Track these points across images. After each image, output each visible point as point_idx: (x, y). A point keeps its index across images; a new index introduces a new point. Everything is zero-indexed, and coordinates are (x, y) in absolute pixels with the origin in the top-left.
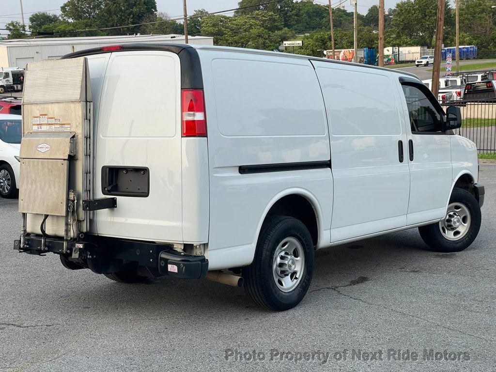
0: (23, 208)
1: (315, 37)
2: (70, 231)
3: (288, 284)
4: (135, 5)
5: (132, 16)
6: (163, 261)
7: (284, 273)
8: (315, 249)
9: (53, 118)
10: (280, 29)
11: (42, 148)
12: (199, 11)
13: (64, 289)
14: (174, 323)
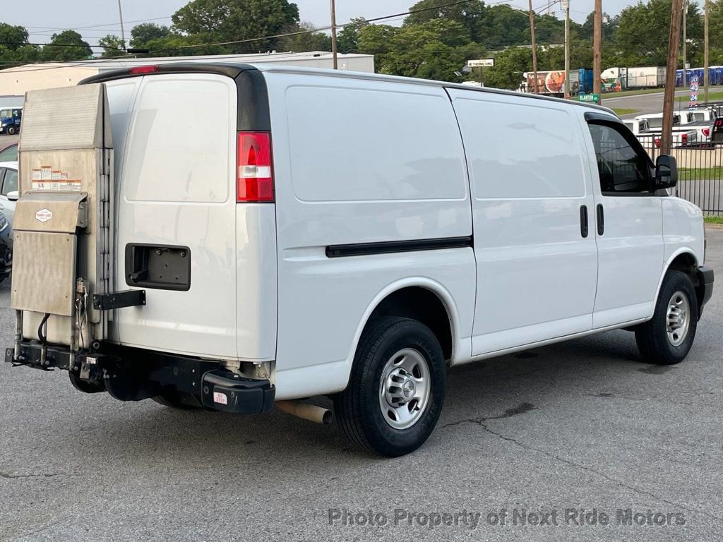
0: (17, 304)
1: (511, 55)
2: (79, 338)
3: (405, 418)
4: (270, 12)
5: (266, 27)
6: (206, 387)
7: (398, 402)
8: (448, 364)
9: (58, 172)
10: (465, 44)
11: (42, 215)
12: (357, 20)
13: (91, 417)
14: (230, 475)
